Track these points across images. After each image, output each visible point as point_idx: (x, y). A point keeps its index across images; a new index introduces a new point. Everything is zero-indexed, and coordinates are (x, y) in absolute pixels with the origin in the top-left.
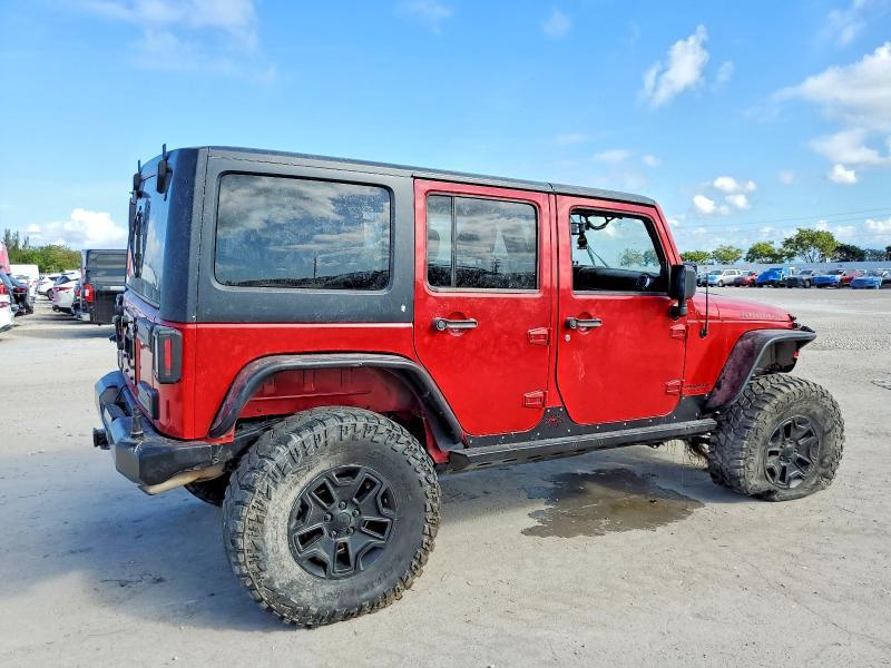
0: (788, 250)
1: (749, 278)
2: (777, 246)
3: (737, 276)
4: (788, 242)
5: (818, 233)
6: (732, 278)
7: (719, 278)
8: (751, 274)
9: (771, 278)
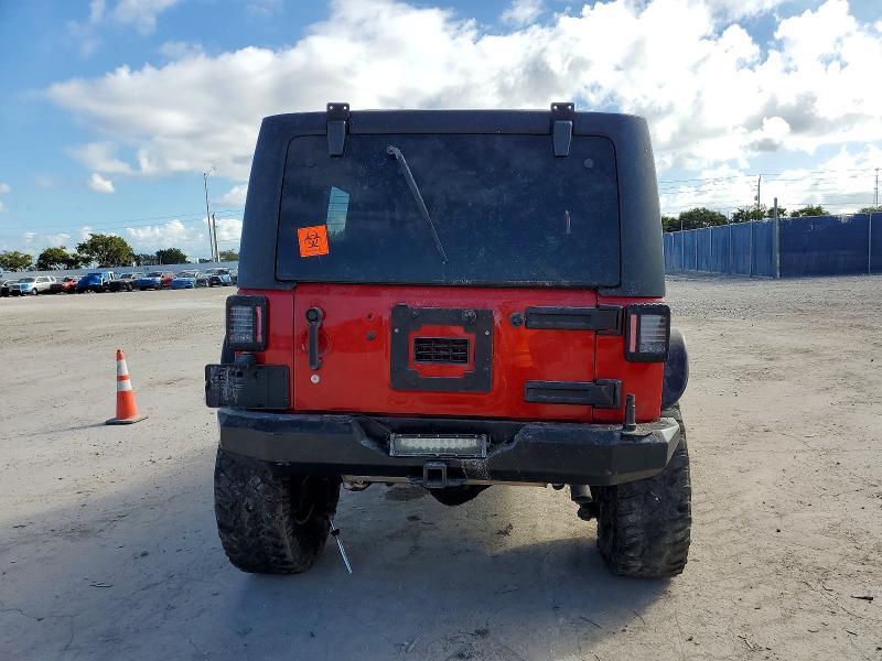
0: (85, 255)
1: (67, 284)
2: (71, 251)
3: (51, 283)
4: (82, 247)
5: (111, 238)
6: (46, 285)
7: (31, 286)
8: (67, 280)
9: (92, 283)
